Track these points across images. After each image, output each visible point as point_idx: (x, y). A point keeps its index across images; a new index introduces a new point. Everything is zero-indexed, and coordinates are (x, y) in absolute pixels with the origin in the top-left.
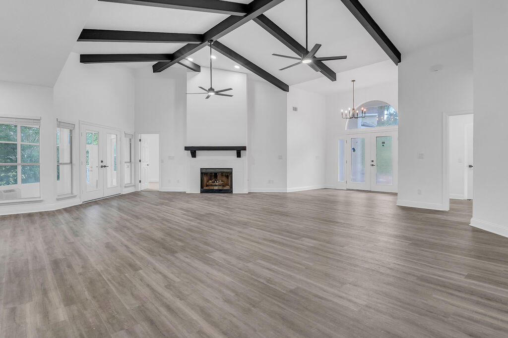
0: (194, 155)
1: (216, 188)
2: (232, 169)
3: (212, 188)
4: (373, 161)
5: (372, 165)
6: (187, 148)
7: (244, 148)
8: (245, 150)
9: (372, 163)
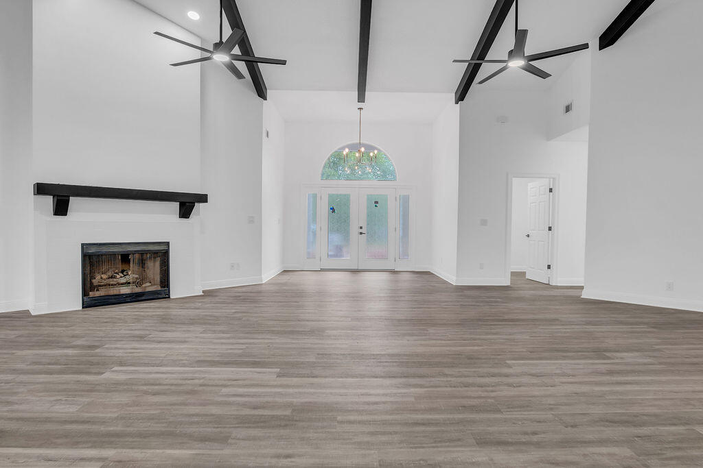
0: (61, 208)
1: (125, 290)
2: (168, 244)
3: (114, 291)
4: (361, 228)
5: (361, 233)
6: (41, 189)
7: (203, 198)
8: (206, 201)
9: (361, 231)
